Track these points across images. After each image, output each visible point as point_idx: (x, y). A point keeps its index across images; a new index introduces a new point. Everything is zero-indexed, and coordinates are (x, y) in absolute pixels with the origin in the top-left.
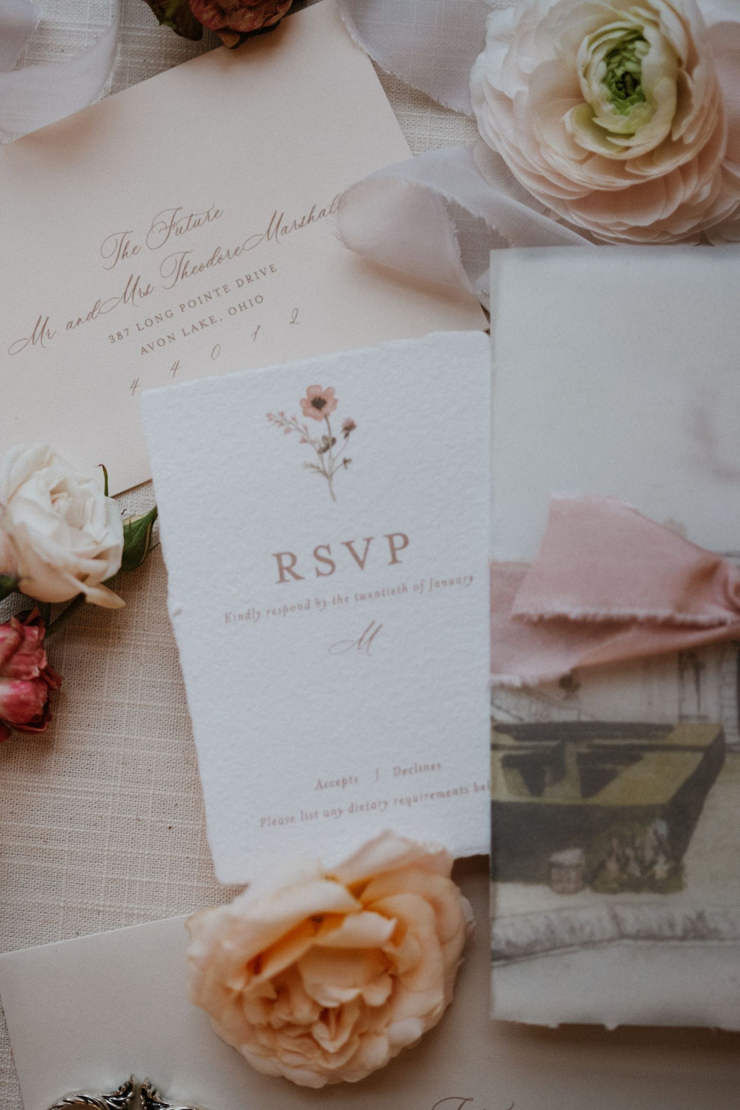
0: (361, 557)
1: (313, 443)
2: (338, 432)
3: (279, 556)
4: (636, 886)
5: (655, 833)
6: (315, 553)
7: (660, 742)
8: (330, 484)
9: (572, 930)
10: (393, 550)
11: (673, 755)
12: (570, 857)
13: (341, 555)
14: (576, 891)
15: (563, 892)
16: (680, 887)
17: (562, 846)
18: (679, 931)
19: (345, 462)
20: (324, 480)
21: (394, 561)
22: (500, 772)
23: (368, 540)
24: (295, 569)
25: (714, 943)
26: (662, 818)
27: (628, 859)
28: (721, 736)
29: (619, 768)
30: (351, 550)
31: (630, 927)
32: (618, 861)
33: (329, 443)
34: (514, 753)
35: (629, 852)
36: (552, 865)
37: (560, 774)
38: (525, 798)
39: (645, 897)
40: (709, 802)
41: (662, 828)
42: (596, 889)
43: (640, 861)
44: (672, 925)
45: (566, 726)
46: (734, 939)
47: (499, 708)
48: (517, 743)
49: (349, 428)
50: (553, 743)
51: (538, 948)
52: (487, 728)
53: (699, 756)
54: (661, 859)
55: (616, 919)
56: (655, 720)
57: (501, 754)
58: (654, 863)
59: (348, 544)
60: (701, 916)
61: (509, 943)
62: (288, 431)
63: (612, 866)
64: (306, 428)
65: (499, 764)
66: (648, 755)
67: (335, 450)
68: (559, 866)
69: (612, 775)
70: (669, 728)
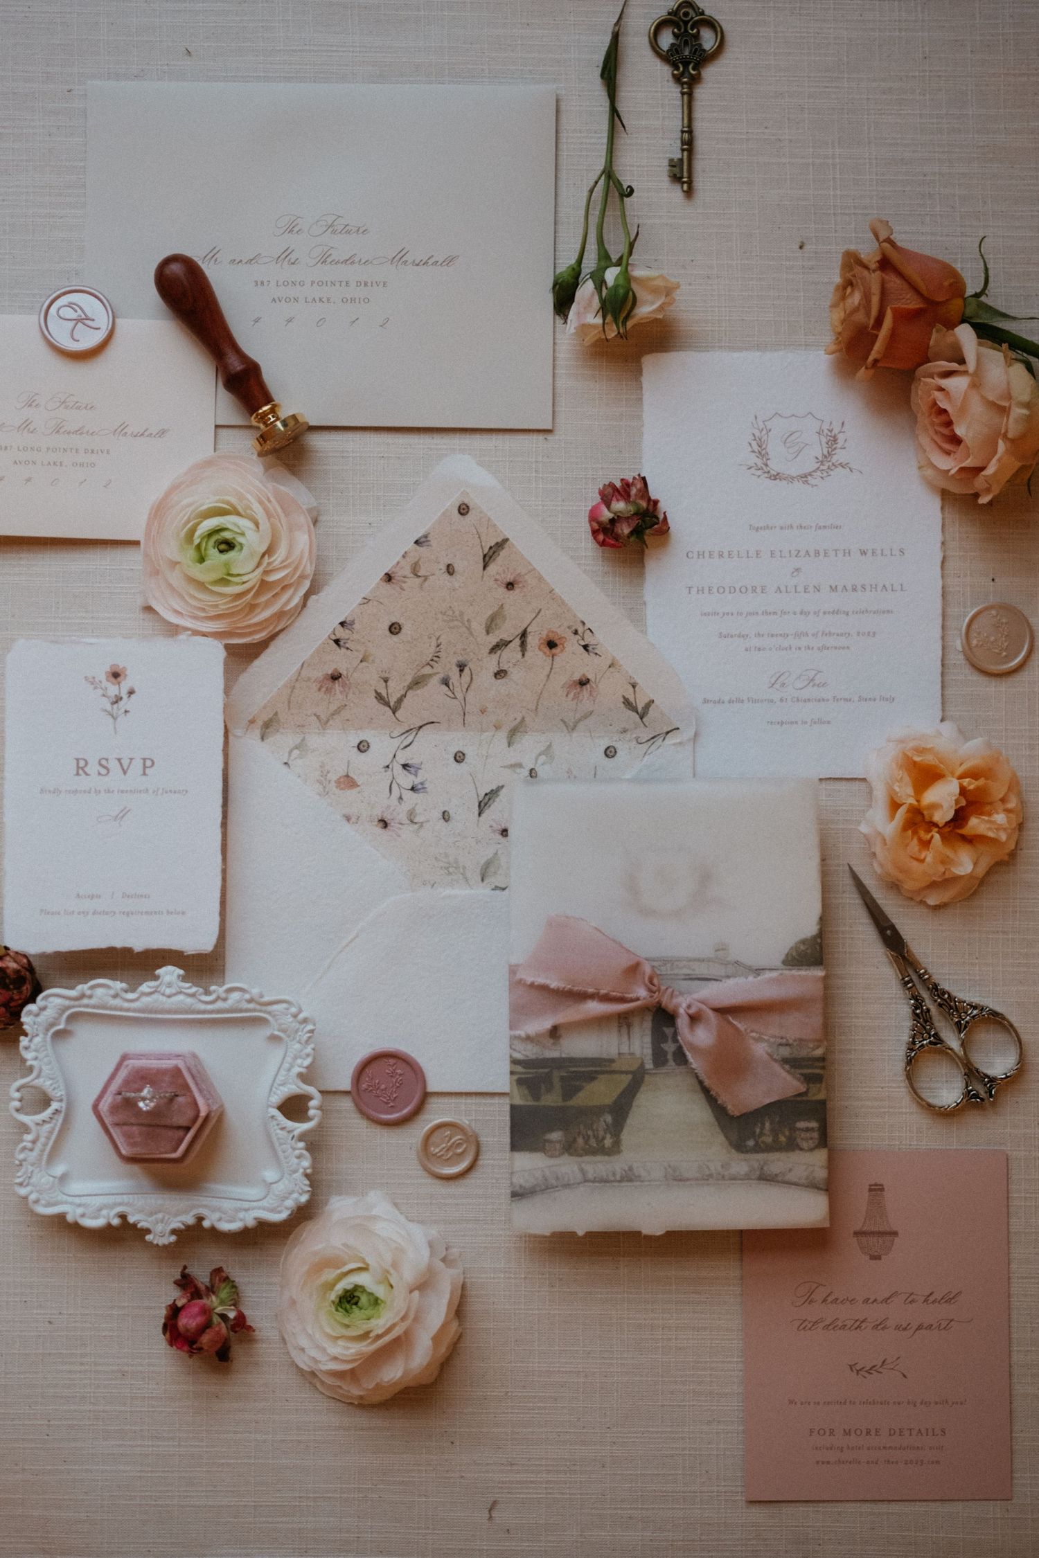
0: (125, 768)
1: (108, 697)
2: (124, 694)
3: (78, 760)
4: (593, 1152)
5: (605, 1121)
6: (100, 761)
7: (608, 1069)
8: (115, 724)
9: (557, 1178)
10: (145, 767)
11: (616, 1076)
12: (556, 1136)
13: (114, 765)
14: (559, 1155)
15: (551, 1156)
16: (619, 1152)
17: (551, 1130)
18: (618, 1177)
19: (126, 712)
20: (111, 720)
21: (144, 774)
22: (515, 1087)
23: (131, 759)
24: (87, 769)
25: (638, 1183)
26: (609, 1113)
27: (589, 1137)
28: (642, 1064)
29: (584, 1084)
30: (121, 764)
31: (590, 1176)
32: (584, 1138)
33: (118, 699)
34: (523, 1076)
35: (590, 1133)
36: (546, 1141)
37: (549, 1090)
38: (531, 1103)
39: (599, 1158)
40: (635, 1103)
41: (609, 1118)
42: (571, 1154)
43: (596, 1137)
44: (614, 1174)
45: (553, 1060)
46: (649, 1181)
47: (514, 1050)
48: (524, 1070)
49: (131, 692)
50: (546, 1070)
51: (538, 1189)
52: (508, 1062)
53: (630, 1077)
54: (608, 1136)
55: (583, 1172)
56: (605, 1056)
57: (515, 1077)
58: (604, 1138)
59: (119, 760)
60: (631, 1169)
61: (521, 1186)
62: (95, 688)
63: (580, 1141)
64: (106, 689)
65: (515, 1083)
66: (601, 1076)
67: (121, 703)
68: (550, 1141)
69: (579, 1089)
70: (612, 1061)
